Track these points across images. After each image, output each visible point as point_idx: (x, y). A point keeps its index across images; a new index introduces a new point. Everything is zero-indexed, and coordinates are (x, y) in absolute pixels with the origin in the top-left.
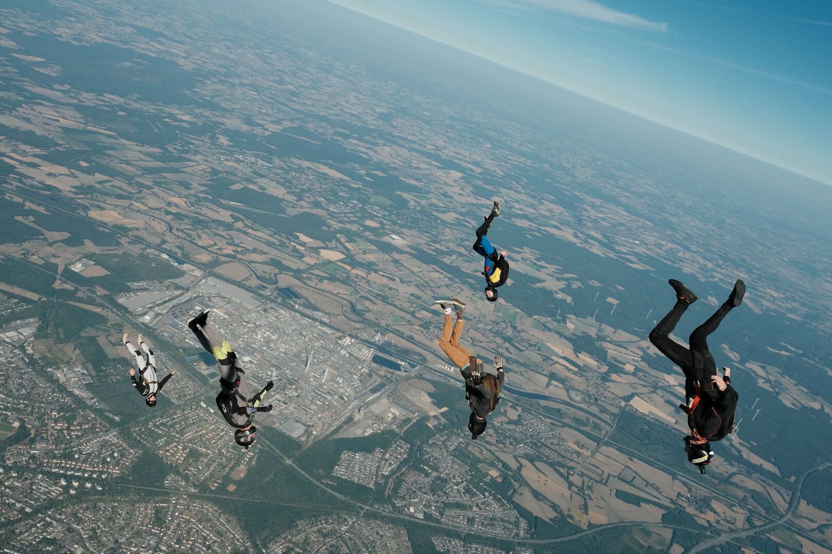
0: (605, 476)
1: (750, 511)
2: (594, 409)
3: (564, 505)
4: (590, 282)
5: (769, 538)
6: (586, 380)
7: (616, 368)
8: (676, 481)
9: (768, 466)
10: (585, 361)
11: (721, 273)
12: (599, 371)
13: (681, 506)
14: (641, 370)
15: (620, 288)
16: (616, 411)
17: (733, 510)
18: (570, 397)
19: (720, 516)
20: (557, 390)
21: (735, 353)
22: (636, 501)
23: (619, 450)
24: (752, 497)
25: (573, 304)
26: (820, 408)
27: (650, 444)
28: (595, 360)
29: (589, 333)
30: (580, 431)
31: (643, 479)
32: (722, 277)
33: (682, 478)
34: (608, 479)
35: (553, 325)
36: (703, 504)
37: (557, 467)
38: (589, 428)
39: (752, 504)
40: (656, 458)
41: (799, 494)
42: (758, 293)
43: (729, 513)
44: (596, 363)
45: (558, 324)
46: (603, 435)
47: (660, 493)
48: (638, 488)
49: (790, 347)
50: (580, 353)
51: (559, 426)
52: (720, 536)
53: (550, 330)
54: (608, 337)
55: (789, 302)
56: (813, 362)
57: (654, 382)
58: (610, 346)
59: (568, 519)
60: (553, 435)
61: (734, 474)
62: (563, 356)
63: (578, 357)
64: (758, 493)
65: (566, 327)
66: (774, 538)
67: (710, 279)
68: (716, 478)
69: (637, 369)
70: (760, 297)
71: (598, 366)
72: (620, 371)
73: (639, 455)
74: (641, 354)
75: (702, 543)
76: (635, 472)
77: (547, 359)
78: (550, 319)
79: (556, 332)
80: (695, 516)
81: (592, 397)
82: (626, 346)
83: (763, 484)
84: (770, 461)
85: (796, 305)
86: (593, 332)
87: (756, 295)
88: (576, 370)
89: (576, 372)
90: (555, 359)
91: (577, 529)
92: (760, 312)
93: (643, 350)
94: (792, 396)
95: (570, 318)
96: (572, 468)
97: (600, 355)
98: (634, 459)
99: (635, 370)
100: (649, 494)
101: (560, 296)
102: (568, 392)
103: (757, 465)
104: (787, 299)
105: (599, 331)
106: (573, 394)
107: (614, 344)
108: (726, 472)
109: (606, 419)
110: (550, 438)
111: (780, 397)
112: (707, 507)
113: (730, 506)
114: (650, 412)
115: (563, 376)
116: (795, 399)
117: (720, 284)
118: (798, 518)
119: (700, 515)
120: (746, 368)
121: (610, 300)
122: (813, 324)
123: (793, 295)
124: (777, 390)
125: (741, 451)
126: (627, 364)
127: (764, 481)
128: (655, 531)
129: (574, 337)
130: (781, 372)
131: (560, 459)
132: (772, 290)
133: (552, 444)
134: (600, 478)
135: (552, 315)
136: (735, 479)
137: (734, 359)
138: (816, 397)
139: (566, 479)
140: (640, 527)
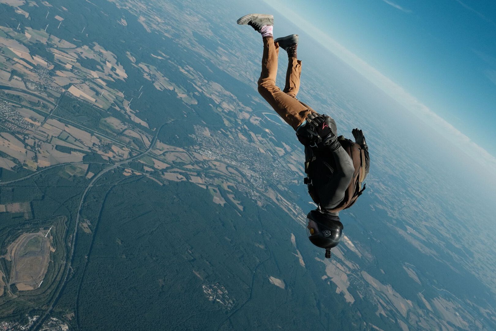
0: (50, 138)
1: (131, 149)
2: (44, 95)
3: (21, 159)
4: (43, 3)
5: (139, 162)
6: (38, 75)
7: (59, 66)
8: (94, 137)
9: (144, 124)
10: (38, 61)
11: (131, 4)
12: (48, 69)
13: (95, 151)
14: (76, 68)
15: (65, 9)
16: (59, 95)
17: (123, 150)
18: (27, 87)
19: (116, 154)
20: (17, 82)
21: (134, 58)
22: (68, 150)
23: (60, 120)
24: (134, 141)
25: (30, 19)
26: (173, 89)
27: (79, 116)
28: (45, 61)
29: (42, 41)
30: (34, 110)
31: (73, 137)
32: (131, 6)
33: (97, 135)
34: (51, 139)
35: (15, 34)
36: (107, 148)
37: (17, 135)
38: (40, 108)
39: (133, 145)
40: (82, 124)
41: (157, 137)
42: (150, 19)
43: (121, 151)
44: (46, 63)
45: (18, 33)
46: (49, 112)
47: (83, 144)
48: (70, 143)
49: (163, 54)
50: (35, 56)
51: (18, 107)
52: (114, 164)
53: (12, 38)
54: (55, 45)
55: (166, 26)
56: (173, 63)
57: (84, 76)
58: (56, 51)
59: (24, 167)
60: (14, 113)
61: (126, 129)
62: (21, 57)
63: (33, 59)
64: (137, 139)
65: (25, 36)
66: (142, 162)
67: (124, 7)
68: (116, 133)
69: (73, 67)
70: (151, 21)
71: (47, 65)
72: (63, 69)
73: (72, 123)
74: (77, 57)
75: (104, 170)
76: (69, 134)
77: (9, 59)
78: (11, 29)
79: (17, 40)
80: (103, 155)
81: (43, 87)
82: (67, 52)
83: (140, 133)
84: (145, 121)
85: (169, 28)
86: (44, 41)
87: (149, 20)
88: (32, 68)
89: (32, 70)
90: (16, 60)
91: (29, 172)
92: (150, 32)
93: (78, 54)
94: (160, 83)
95: (27, 30)
96: (27, 135)
97: (49, 57)
98: (69, 126)
99: (72, 68)
100: (77, 146)
101: (20, 12)
102: (25, 83)
103: (138, 124)
104: (165, 23)
105: (48, 40)
106: (29, 85)
107: (59, 50)
108: (121, 129)
109: (51, 101)
110: (12, 116)
111: (154, 84)
112: (109, 150)
113: (122, 148)
114: (81, 96)
115: (22, 73)
116: (162, 85)
117: (130, 11)
118: (155, 150)
119: (105, 155)
120: (139, 66)
121: (57, 17)
122: (177, 40)
123: (169, 21)
124: (154, 80)
125: (131, 116)
126: (68, 64)
127: (140, 132)
128: (79, 166)
129: (31, 44)
130: (156, 69)
131: (19, 130)
132: (158, 17)
133: (13, 119)
134: (46, 139)
135: (14, 27)
136: (126, 132)
137: (132, 61)
138: (172, 83)
139: (23, 141)
140: (70, 166)
